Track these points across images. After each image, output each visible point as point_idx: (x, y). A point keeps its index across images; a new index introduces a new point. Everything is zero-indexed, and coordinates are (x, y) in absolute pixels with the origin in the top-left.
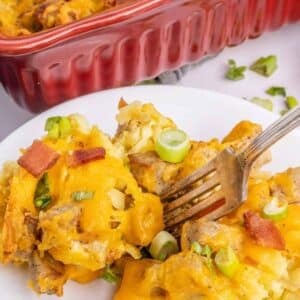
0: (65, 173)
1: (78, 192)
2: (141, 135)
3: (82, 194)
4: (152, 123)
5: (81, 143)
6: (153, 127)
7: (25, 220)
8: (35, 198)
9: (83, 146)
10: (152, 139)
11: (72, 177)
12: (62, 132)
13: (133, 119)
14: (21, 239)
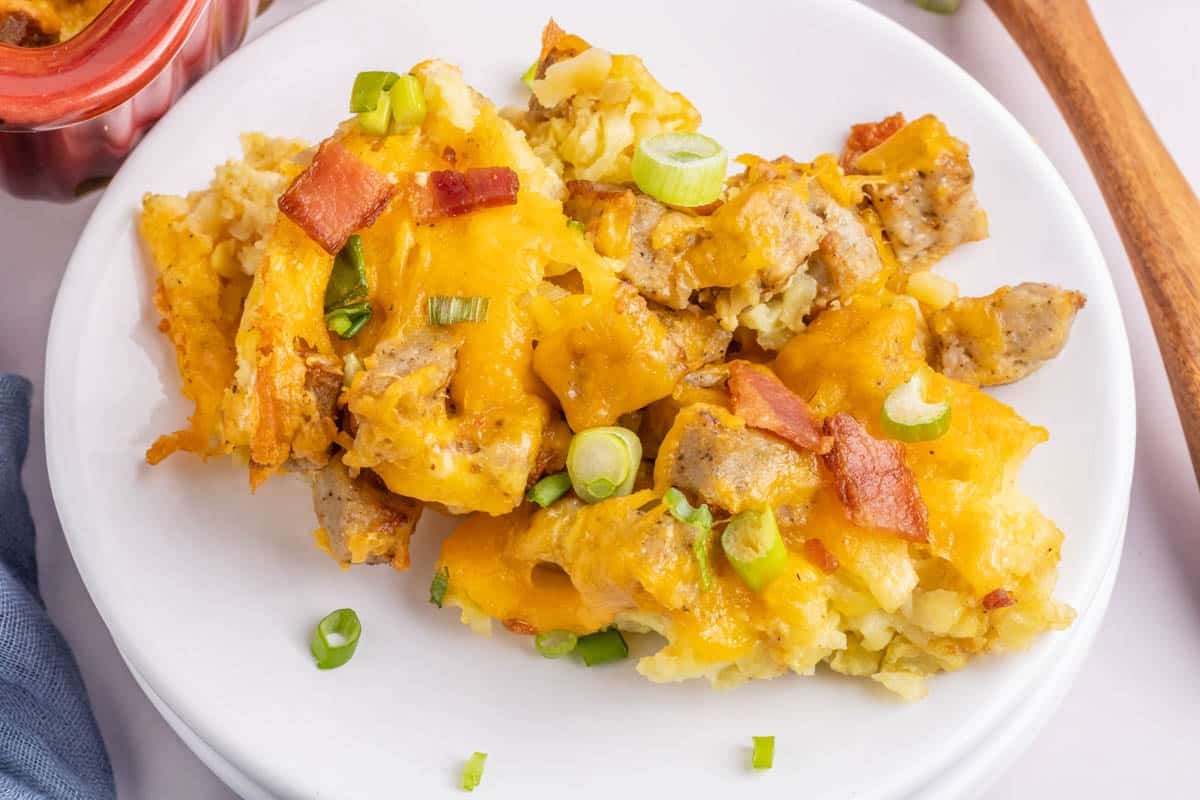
0: (406, 238)
1: (443, 300)
2: (601, 136)
3: (455, 306)
4: (635, 106)
5: (449, 151)
6: (634, 118)
7: (308, 374)
8: (327, 310)
9: (454, 161)
10: (630, 152)
11: (426, 255)
12: (398, 119)
13: (581, 92)
14: (298, 431)
